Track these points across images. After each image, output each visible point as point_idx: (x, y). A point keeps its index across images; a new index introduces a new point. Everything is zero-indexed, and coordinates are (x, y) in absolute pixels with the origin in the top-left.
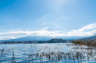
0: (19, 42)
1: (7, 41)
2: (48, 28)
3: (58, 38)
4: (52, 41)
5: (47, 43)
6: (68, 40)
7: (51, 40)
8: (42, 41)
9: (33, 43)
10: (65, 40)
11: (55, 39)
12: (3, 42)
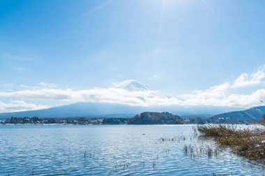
0: (52, 119)
1: (17, 117)
2: (133, 83)
3: (161, 112)
4: (144, 119)
5: (129, 124)
6: (188, 117)
7: (140, 115)
8: (115, 119)
9: (89, 123)
10: (178, 117)
11: (151, 114)
12: (8, 119)
